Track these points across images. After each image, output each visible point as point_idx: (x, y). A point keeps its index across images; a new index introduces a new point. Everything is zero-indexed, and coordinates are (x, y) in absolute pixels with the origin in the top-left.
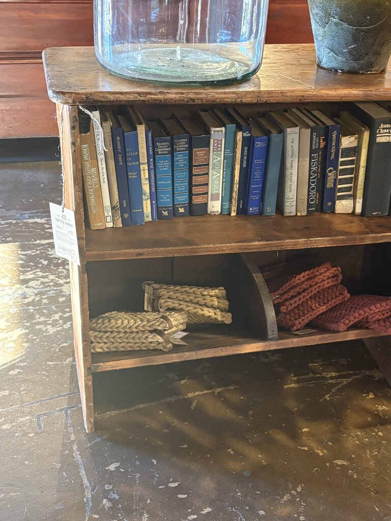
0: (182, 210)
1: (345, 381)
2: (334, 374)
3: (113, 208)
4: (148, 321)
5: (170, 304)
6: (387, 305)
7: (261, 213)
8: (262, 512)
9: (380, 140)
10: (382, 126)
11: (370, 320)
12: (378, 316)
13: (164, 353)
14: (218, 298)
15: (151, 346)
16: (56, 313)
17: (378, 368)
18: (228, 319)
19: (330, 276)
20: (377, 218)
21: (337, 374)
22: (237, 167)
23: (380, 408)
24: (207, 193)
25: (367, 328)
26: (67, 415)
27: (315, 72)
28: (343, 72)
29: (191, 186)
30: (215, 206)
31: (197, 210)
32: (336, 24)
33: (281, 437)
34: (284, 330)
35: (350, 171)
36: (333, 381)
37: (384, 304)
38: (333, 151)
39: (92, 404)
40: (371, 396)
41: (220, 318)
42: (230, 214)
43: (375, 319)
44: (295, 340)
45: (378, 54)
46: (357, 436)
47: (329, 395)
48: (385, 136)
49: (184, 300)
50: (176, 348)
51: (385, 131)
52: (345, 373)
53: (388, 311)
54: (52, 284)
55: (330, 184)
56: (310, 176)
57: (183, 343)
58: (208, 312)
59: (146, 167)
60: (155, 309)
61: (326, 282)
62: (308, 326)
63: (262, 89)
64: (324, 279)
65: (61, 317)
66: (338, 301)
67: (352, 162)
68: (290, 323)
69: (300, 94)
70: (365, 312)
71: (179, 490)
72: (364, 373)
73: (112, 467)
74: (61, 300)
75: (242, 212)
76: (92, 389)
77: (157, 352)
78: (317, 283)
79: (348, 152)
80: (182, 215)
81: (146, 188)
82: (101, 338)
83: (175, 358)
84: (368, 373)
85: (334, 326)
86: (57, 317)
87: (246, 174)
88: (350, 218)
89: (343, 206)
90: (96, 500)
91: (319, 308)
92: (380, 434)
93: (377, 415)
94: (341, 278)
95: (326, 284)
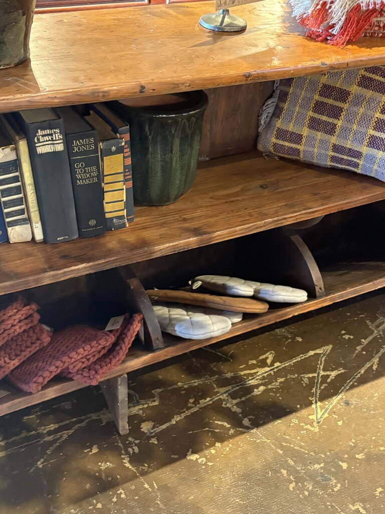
1: (65, 435)
2: (53, 427)
6: (92, 347)
9: (41, 150)
10: (40, 133)
11: (71, 371)
12: (81, 364)
17: (107, 408)
19: (23, 318)
20: (63, 244)
21: (57, 426)
23: (104, 466)
25: (71, 380)
35: (16, 191)
36: (50, 438)
37: (88, 347)
40: (95, 450)
43: (77, 368)
47: (42, 460)
48: (48, 144)
51: (46, 138)
52: (67, 422)
53: (95, 353)
61: (17, 327)
64: (15, 324)
66: (34, 349)
67: (16, 179)
70: (64, 362)
72: (90, 417)
78: (5, 330)
79: (6, 168)
84: (94, 417)
85: (25, 387)
88: (29, 249)
89: (17, 233)
91: (8, 363)
92: (99, 506)
93: (99, 478)
94: (37, 317)
95: (18, 330)
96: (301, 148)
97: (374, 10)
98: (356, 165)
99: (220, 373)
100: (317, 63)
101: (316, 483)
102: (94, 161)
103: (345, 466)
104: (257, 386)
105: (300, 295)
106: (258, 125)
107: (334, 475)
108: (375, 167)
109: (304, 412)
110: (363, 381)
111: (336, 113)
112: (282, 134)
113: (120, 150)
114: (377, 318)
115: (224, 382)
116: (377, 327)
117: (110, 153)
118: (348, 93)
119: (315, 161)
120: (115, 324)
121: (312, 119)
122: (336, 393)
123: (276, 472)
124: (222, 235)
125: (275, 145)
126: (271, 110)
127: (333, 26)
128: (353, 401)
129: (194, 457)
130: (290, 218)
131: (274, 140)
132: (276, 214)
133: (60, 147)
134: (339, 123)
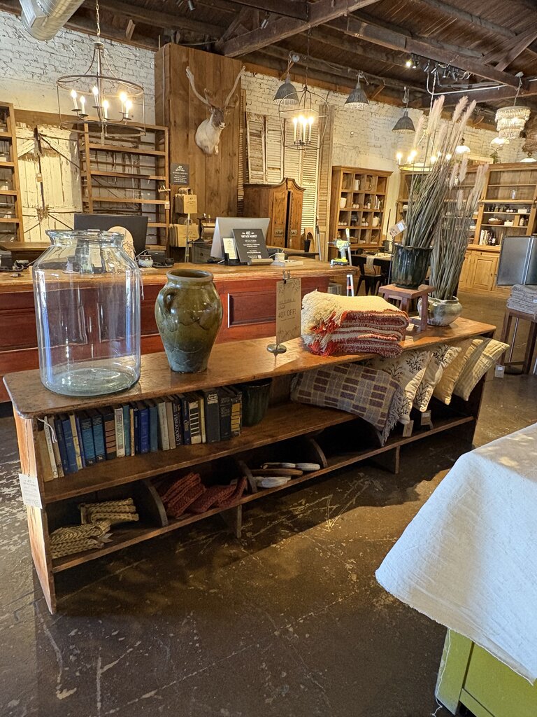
0: (101, 458)
1: (211, 540)
2: (204, 537)
3: (58, 466)
4: (86, 531)
5: (99, 516)
7: (149, 451)
8: (172, 635)
9: (209, 403)
10: (210, 396)
11: (219, 502)
12: (223, 499)
13: (100, 550)
14: (128, 505)
15: (90, 548)
16: (15, 535)
18: (136, 518)
19: (194, 480)
20: (214, 444)
21: (206, 536)
22: (132, 428)
23: (232, 551)
24: (115, 446)
25: (218, 507)
26: (35, 607)
27: (170, 375)
28: (185, 373)
29: (105, 443)
30: (121, 452)
31: (110, 456)
32: (178, 351)
33: (177, 585)
34: (171, 518)
35: (197, 420)
36: (204, 541)
38: (185, 411)
39: (54, 594)
40: (226, 545)
41: (131, 519)
42: (130, 455)
43: (221, 501)
44: (178, 523)
45: (202, 362)
46: (221, 572)
47: (202, 551)
48: (212, 400)
49: (107, 512)
50: (107, 545)
51: (211, 398)
52: (210, 534)
53: (228, 494)
54: (8, 514)
55: (186, 429)
56: (175, 426)
57: (110, 541)
58: (124, 517)
59: (77, 438)
60: (88, 522)
62: (186, 511)
63: (143, 392)
64: (191, 482)
65: (19, 538)
66: (200, 494)
67: (197, 416)
68: (175, 513)
69: (164, 392)
70: (216, 498)
71: (119, 635)
72: (221, 532)
73: (73, 633)
74: (17, 524)
75: (138, 452)
76: (54, 585)
77: (94, 550)
78: (187, 486)
79: (194, 411)
80: (101, 461)
81: (78, 450)
82: (55, 549)
83: (107, 551)
84: (223, 531)
85: (199, 510)
86: (16, 538)
87: (137, 431)
88: (200, 446)
89: (195, 440)
90: (65, 658)
91: (190, 500)
92: (234, 567)
93: (231, 557)
94: (200, 480)
95: (193, 485)
96: (311, 398)
97: (338, 342)
98: (337, 406)
99: (280, 510)
100: (318, 364)
101: (332, 552)
102: (229, 407)
103: (344, 545)
104: (299, 514)
105: (317, 467)
106: (290, 389)
107: (340, 548)
108: (345, 406)
109: (323, 524)
110: (349, 509)
111: (325, 382)
112: (301, 392)
113: (239, 402)
114: (352, 481)
115: (283, 514)
116: (354, 485)
117: (235, 403)
118: (330, 374)
119: (317, 404)
120: (234, 482)
121: (315, 385)
122: (337, 515)
123: (313, 549)
124: (282, 437)
125: (299, 397)
126: (296, 382)
127: (322, 349)
128: (346, 518)
129: (274, 546)
130: (310, 429)
131: (298, 395)
132: (304, 427)
133: (216, 401)
134: (327, 387)
